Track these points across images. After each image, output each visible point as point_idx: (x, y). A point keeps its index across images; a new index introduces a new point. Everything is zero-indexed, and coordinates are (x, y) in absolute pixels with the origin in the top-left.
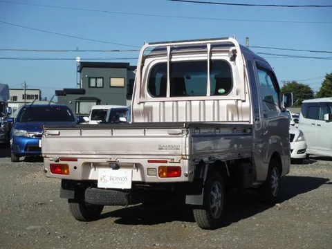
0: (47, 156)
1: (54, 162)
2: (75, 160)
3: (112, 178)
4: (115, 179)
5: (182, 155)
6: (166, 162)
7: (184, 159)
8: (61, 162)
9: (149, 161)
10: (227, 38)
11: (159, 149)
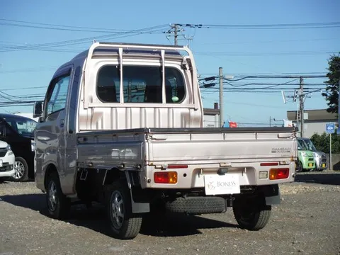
0: (154, 163)
1: (160, 170)
2: (186, 166)
3: (219, 184)
4: (222, 184)
5: (292, 157)
6: (277, 164)
7: (293, 161)
8: (168, 170)
9: (262, 165)
10: (182, 47)
11: (273, 152)
